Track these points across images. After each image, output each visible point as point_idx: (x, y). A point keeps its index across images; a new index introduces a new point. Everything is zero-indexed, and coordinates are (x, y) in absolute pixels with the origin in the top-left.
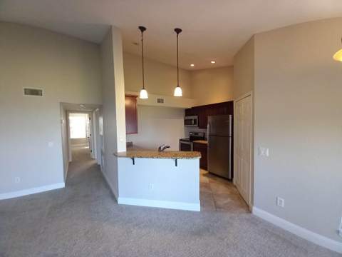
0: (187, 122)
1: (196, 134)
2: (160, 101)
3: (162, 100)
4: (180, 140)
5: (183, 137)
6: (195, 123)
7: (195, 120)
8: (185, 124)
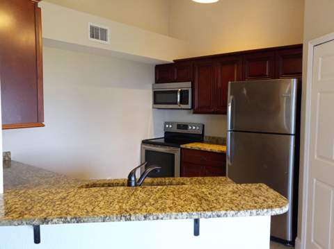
0: (160, 99)
1: (185, 126)
2: (97, 33)
3: (104, 31)
4: (145, 142)
5: (150, 136)
6: (184, 100)
7: (184, 94)
8: (155, 102)
